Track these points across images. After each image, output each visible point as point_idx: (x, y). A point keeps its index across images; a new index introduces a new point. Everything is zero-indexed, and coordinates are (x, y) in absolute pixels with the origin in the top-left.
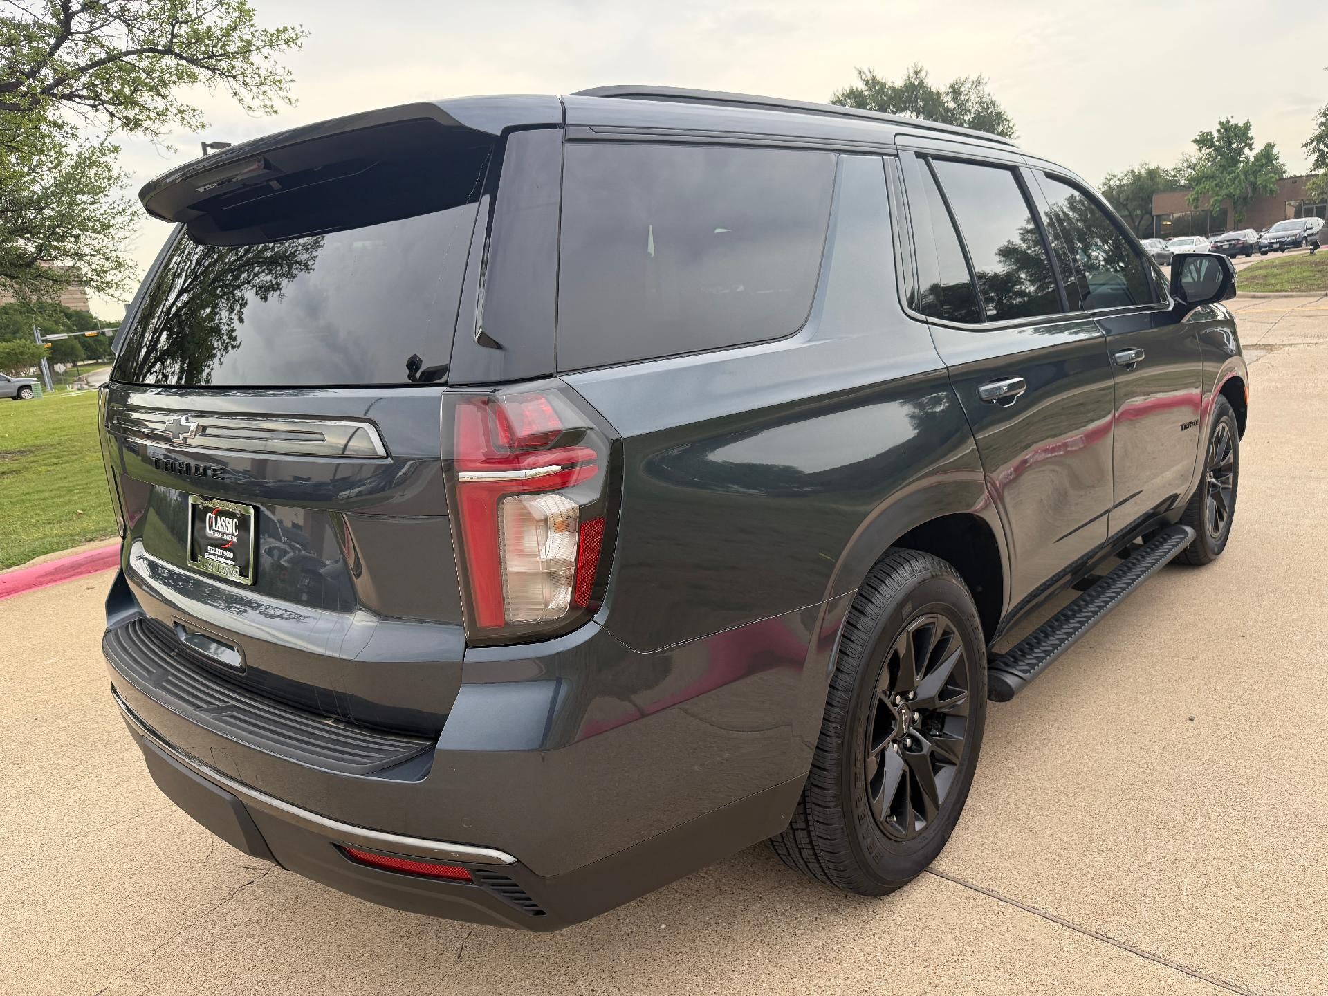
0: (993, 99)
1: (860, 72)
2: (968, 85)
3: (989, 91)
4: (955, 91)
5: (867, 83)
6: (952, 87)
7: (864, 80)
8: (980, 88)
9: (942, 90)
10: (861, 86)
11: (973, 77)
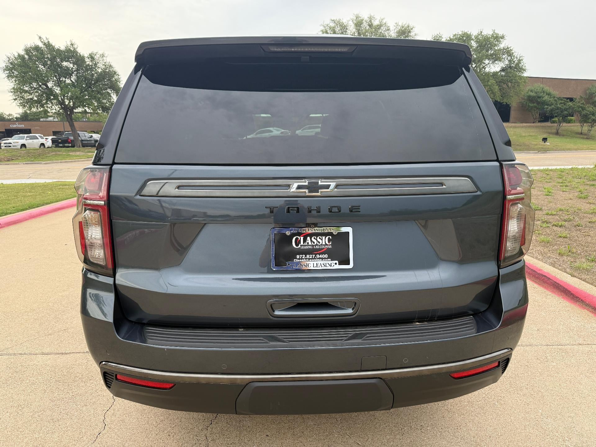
0: (112, 64)
1: (40, 38)
2: (98, 56)
3: (109, 60)
4: (92, 57)
5: (45, 44)
6: (90, 55)
7: (42, 42)
8: (105, 58)
9: (86, 55)
10: (41, 45)
11: (101, 52)
